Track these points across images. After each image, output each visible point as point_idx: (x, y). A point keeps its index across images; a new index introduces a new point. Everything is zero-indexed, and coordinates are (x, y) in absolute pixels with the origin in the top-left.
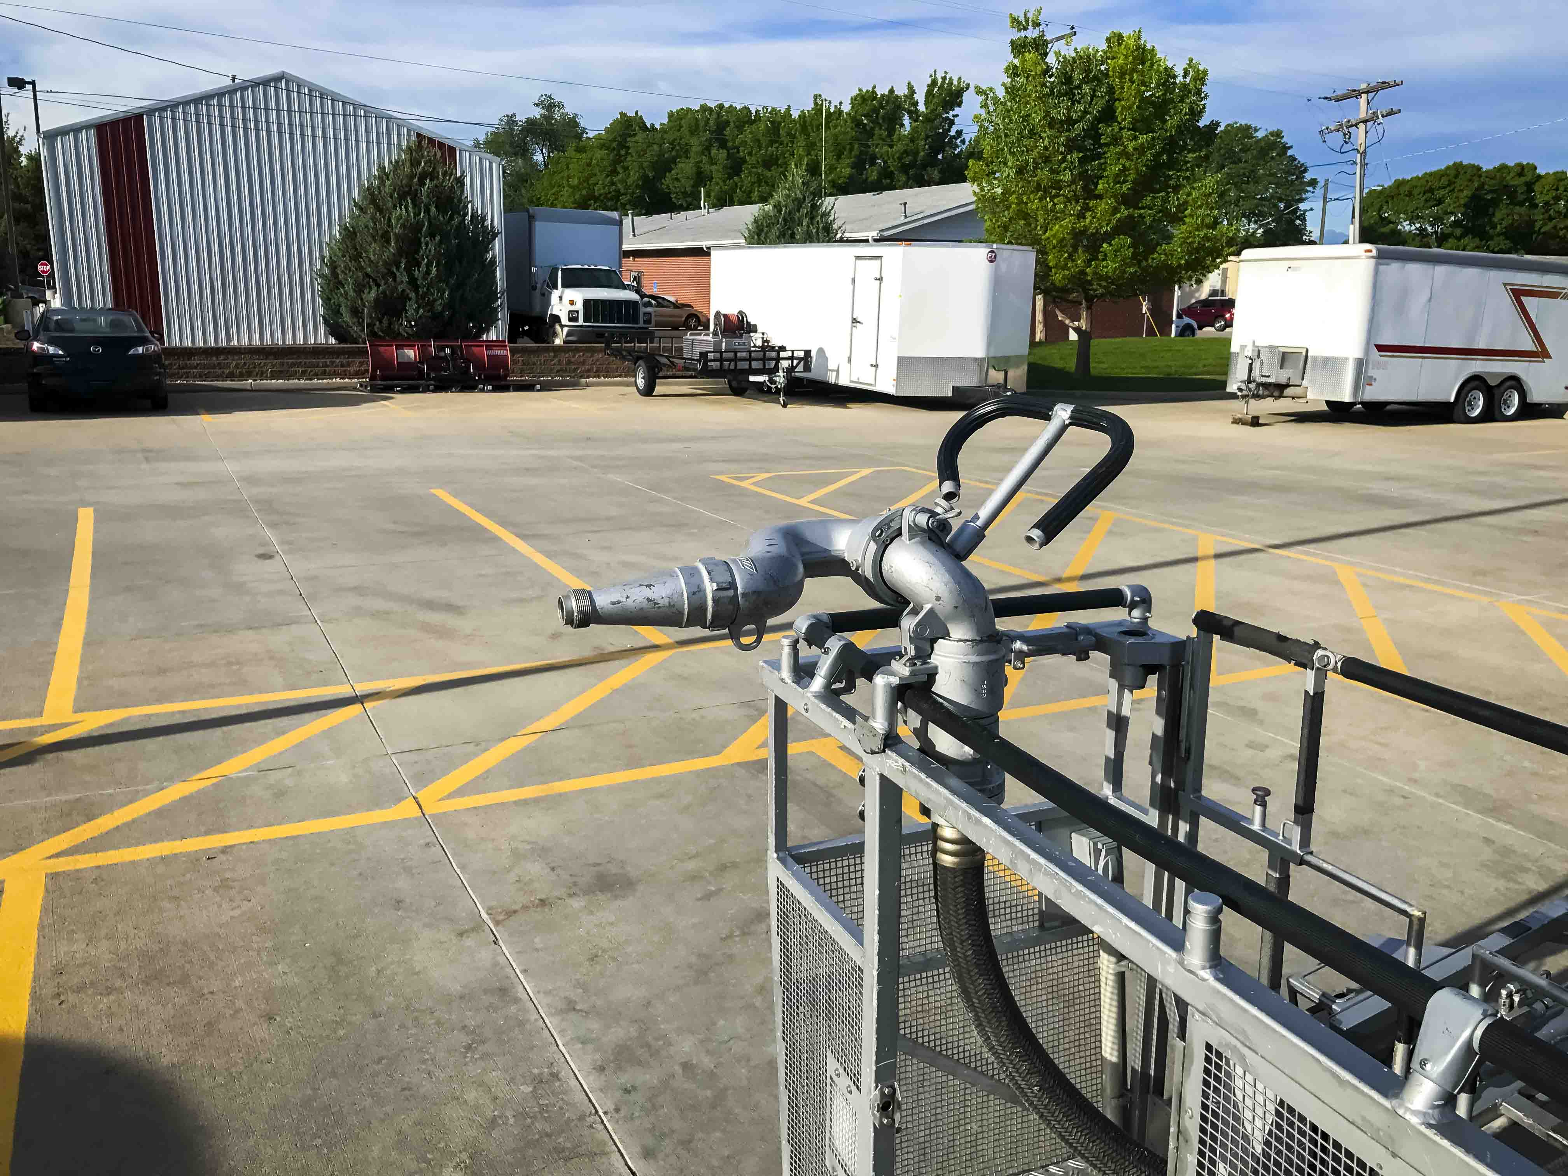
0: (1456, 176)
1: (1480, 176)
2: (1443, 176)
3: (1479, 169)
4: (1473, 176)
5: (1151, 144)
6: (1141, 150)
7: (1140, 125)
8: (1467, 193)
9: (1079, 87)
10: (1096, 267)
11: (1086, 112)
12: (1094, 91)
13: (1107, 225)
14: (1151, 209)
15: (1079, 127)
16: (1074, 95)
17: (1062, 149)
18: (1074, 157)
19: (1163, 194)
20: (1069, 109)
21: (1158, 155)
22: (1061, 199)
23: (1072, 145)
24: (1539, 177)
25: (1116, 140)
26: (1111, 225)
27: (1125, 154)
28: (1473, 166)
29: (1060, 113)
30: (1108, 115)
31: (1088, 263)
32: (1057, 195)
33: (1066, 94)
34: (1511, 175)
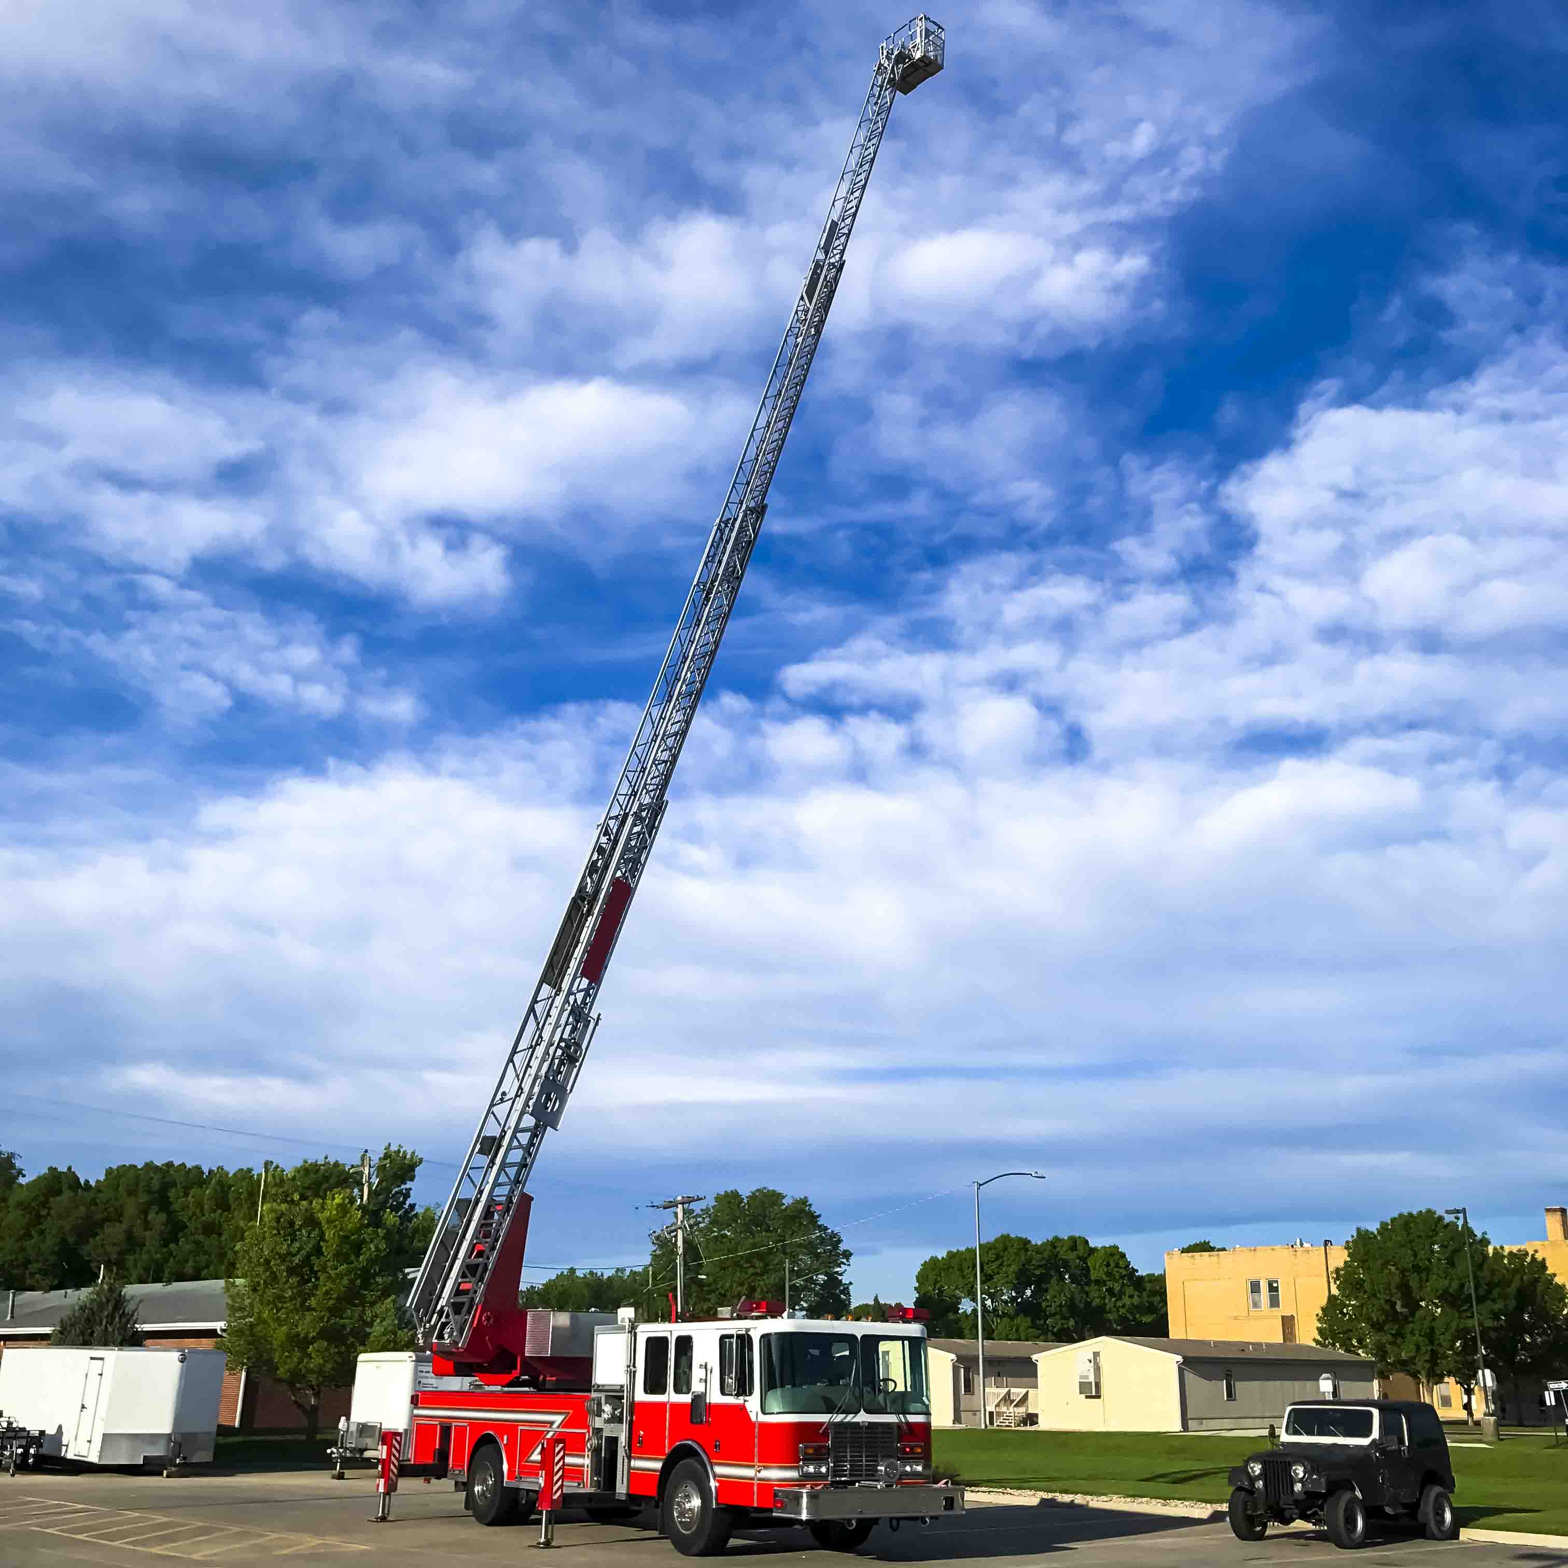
0: (1005, 1249)
1: (1027, 1250)
2: (990, 1249)
3: (1027, 1242)
4: (1020, 1250)
5: (349, 1272)
6: (341, 1276)
7: (340, 1256)
8: (1014, 1268)
9: (299, 1230)
10: (307, 1363)
11: (300, 1249)
12: (310, 1233)
13: (314, 1331)
14: (351, 1319)
15: (296, 1260)
16: (296, 1235)
17: (285, 1274)
18: (293, 1280)
19: (360, 1308)
20: (289, 1246)
21: (352, 1282)
22: (284, 1310)
23: (291, 1271)
24: (1093, 1251)
25: (324, 1269)
26: (317, 1331)
27: (329, 1277)
28: (1021, 1239)
29: (283, 1249)
30: (318, 1251)
31: (301, 1361)
32: (282, 1308)
33: (290, 1235)
34: (1064, 1249)
